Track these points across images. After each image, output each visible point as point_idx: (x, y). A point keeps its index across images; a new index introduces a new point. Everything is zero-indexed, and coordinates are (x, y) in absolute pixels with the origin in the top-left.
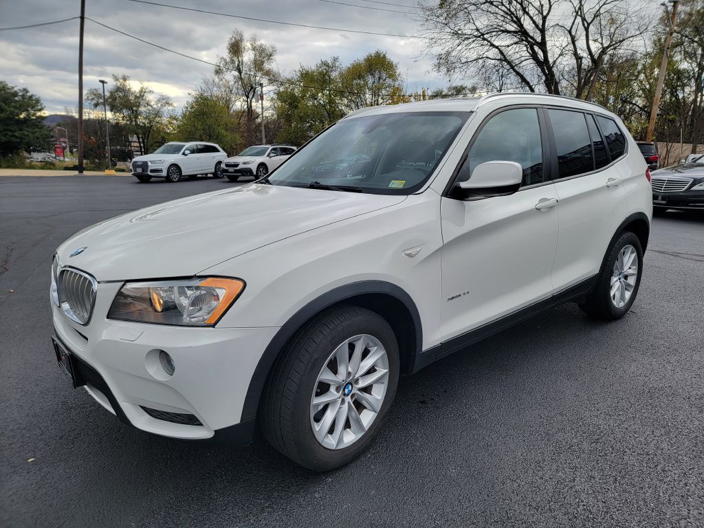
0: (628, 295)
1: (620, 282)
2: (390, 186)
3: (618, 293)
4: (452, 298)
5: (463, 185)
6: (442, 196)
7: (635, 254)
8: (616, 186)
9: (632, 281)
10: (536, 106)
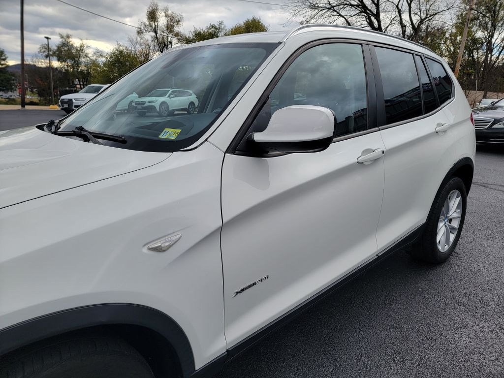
0: (452, 237)
1: (446, 226)
2: (160, 136)
3: (443, 238)
4: (243, 290)
5: (258, 137)
6: (227, 152)
7: (459, 198)
8: (445, 131)
9: (455, 224)
10: (361, 42)
